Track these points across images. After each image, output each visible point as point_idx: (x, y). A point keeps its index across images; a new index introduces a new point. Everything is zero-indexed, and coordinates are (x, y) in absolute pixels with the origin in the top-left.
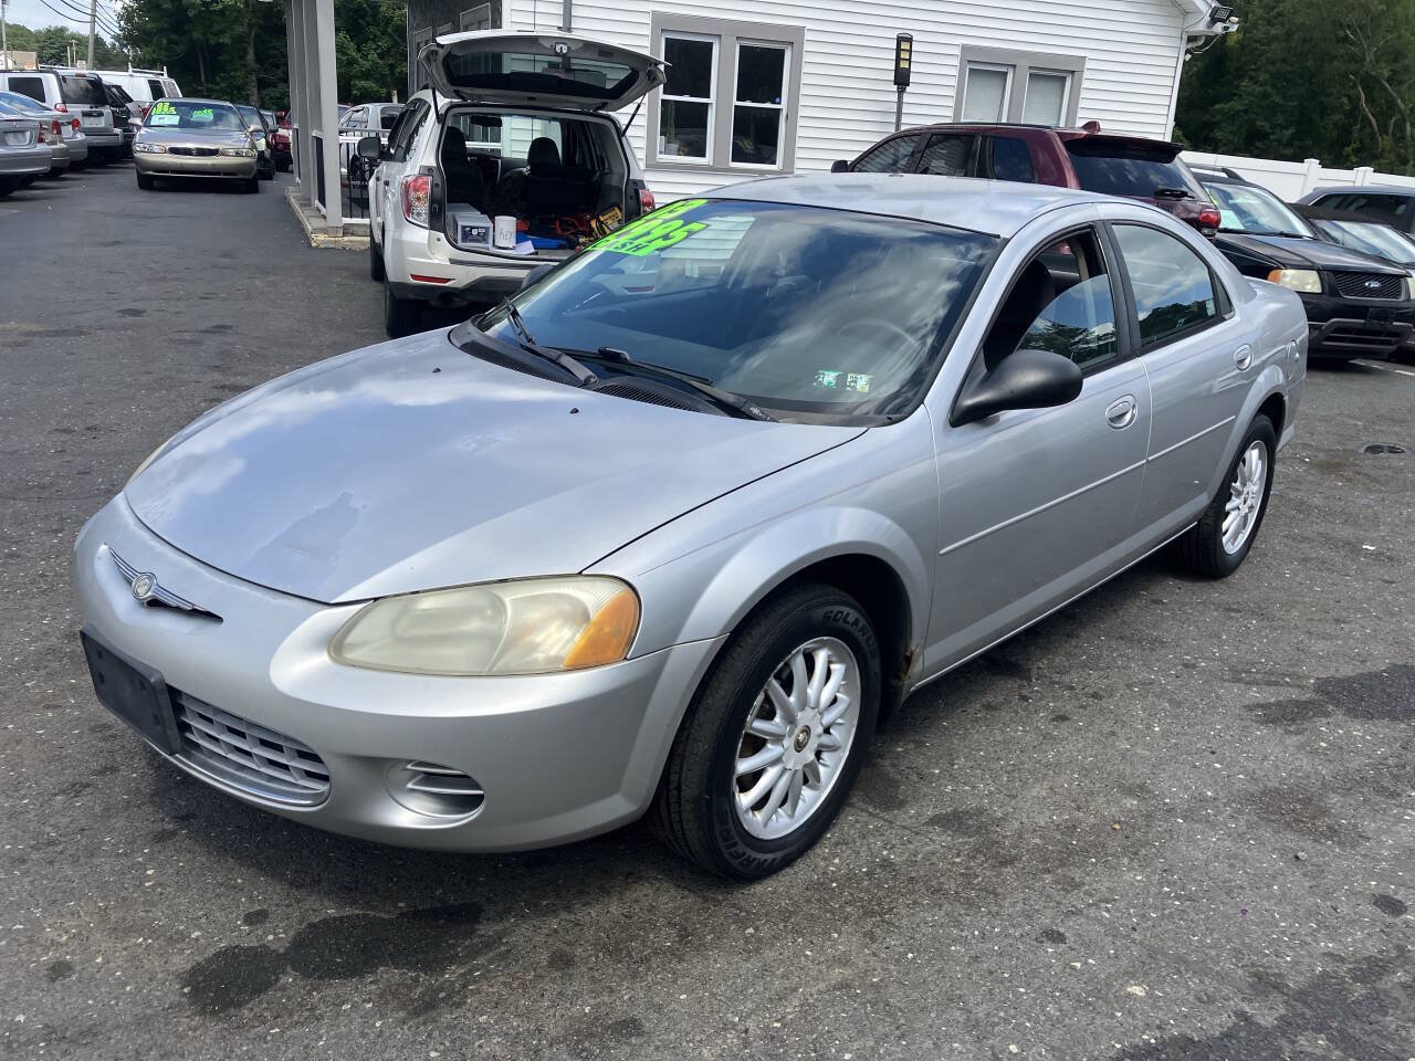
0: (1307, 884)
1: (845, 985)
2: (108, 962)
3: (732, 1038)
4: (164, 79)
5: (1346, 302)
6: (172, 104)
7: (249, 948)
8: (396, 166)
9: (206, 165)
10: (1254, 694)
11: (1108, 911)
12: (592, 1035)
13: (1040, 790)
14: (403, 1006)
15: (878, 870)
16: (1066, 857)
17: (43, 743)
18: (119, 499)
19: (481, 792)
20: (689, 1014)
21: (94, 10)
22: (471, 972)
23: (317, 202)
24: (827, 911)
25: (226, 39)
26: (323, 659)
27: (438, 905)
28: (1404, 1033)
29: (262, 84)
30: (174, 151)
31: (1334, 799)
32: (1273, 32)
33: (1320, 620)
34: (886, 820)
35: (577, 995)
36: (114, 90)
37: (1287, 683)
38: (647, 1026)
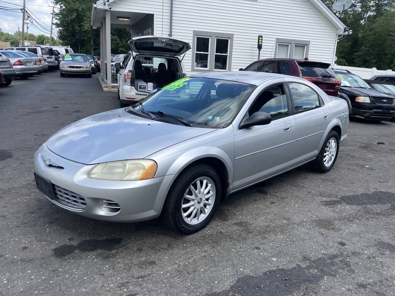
0: (323, 239)
1: (205, 256)
2: (36, 247)
3: (176, 266)
4: (69, 48)
5: (376, 105)
6: (70, 55)
7: (68, 245)
8: (123, 70)
9: (78, 70)
10: (324, 199)
11: (272, 243)
12: (144, 264)
13: (263, 218)
14: (102, 257)
15: (219, 234)
16: (265, 232)
17: (26, 203)
18: (44, 144)
19: (120, 208)
20: (167, 261)
21: (52, 30)
22: (118, 251)
23: (106, 80)
24: (204, 241)
25: (85, 38)
26: (86, 176)
27: (113, 238)
28: (337, 270)
29: (95, 50)
30: (70, 67)
31: (336, 222)
32: (370, 33)
33: (347, 183)
34: (223, 223)
35: (142, 256)
36: (56, 51)
37: (334, 197)
38: (157, 263)
